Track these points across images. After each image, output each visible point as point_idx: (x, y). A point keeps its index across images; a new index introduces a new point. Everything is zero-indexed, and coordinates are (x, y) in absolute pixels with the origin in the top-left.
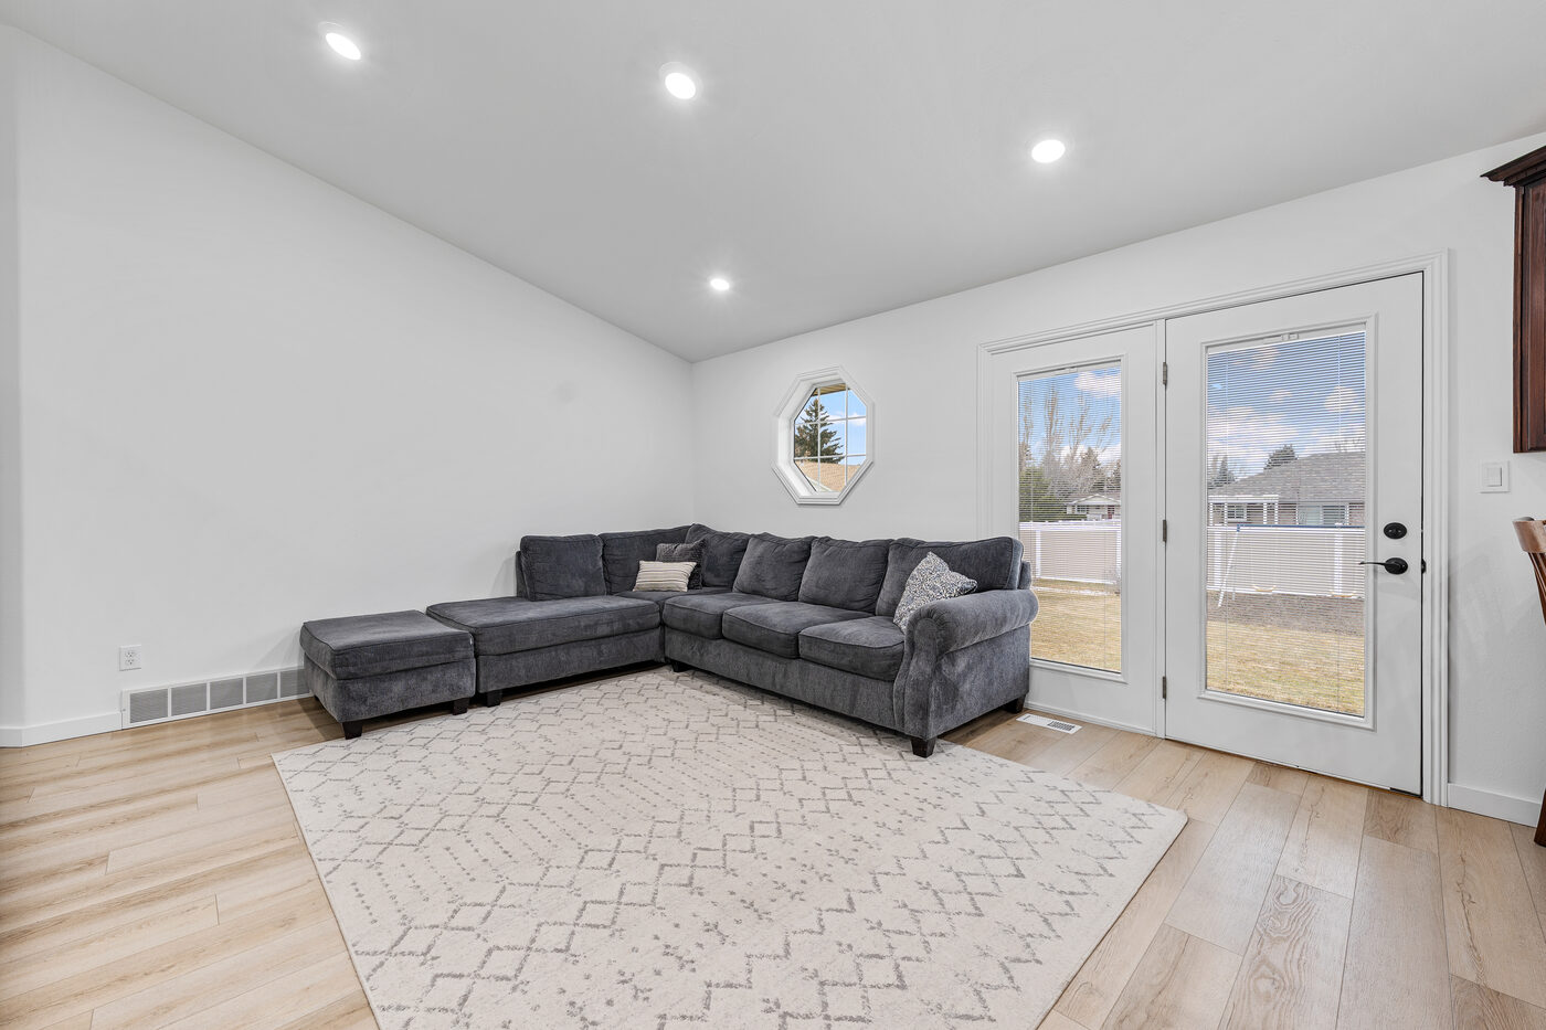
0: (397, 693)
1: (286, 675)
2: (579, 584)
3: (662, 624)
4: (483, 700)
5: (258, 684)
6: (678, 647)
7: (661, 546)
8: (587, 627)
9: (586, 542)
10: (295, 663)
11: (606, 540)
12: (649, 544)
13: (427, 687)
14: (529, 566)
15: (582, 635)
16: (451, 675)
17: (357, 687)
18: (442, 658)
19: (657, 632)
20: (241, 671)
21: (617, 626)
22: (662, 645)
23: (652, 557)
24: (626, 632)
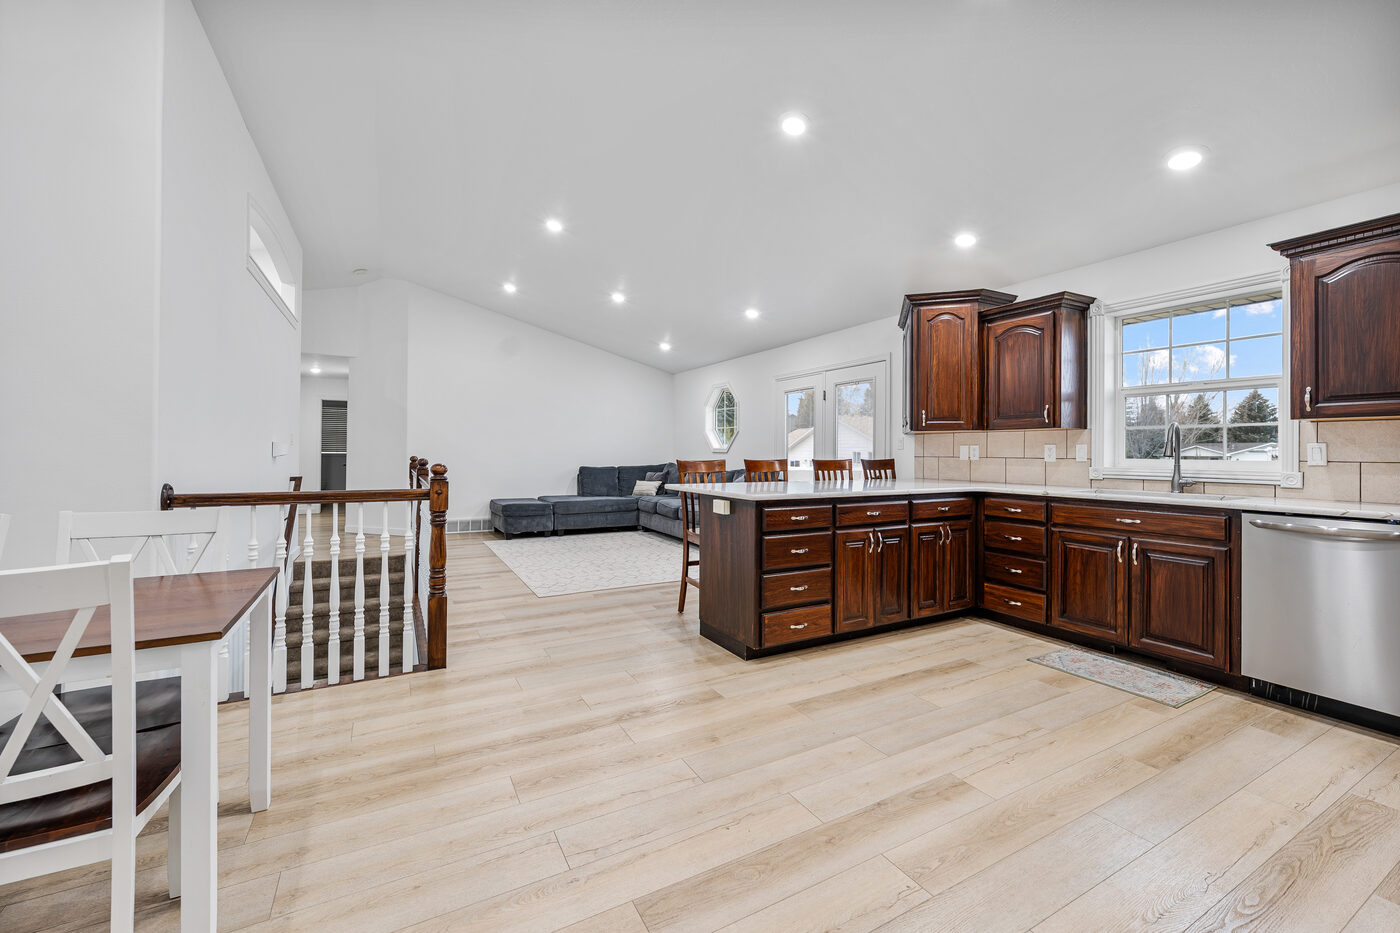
0: (524, 525)
1: (484, 521)
2: (604, 490)
3: (638, 509)
4: (555, 533)
5: (475, 523)
6: (644, 520)
7: (649, 474)
8: (601, 507)
9: (612, 469)
10: (487, 516)
11: (621, 470)
12: (642, 472)
13: (534, 523)
14: (582, 479)
15: (599, 510)
16: (544, 520)
17: (510, 520)
18: (540, 513)
19: (636, 513)
20: (469, 518)
21: (615, 508)
22: (638, 519)
23: (643, 479)
24: (619, 511)
